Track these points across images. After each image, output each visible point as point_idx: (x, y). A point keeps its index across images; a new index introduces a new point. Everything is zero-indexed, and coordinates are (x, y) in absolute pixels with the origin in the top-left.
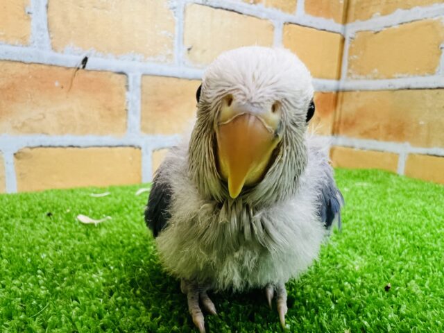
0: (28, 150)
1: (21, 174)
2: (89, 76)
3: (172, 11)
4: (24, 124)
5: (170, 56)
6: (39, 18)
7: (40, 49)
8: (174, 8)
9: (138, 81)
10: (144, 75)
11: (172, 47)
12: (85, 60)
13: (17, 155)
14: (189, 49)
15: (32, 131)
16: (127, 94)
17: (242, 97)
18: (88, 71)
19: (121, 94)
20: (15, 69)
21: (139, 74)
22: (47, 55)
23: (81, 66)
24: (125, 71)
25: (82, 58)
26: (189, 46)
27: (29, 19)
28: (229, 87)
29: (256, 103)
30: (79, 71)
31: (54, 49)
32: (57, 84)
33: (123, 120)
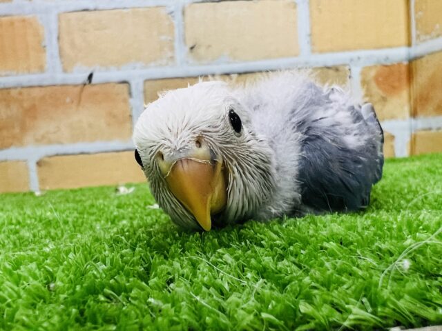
0: (47, 159)
1: (42, 180)
2: (94, 89)
3: (170, 16)
4: (43, 137)
5: (172, 58)
6: (52, 49)
7: (54, 73)
8: (172, 13)
9: (141, 87)
10: (146, 81)
11: (172, 49)
12: (90, 77)
13: (39, 164)
14: (192, 48)
15: (50, 142)
16: (131, 101)
17: (168, 150)
18: (94, 85)
19: (125, 101)
20: (36, 93)
21: (141, 81)
22: (59, 77)
23: (88, 82)
24: (126, 79)
25: (88, 74)
26: (191, 45)
27: (45, 51)
28: (155, 145)
29: (181, 149)
30: (86, 86)
31: (65, 71)
32: (68, 100)
33: (128, 125)
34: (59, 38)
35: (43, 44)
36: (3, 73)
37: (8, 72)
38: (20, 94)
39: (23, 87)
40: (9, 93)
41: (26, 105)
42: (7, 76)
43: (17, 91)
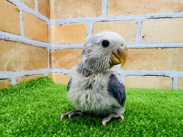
5: (134, 40)
8: (137, 22)
11: (135, 37)
26: (143, 36)
34: (92, 31)
35: (87, 33)
37: (74, 43)
38: (77, 51)
39: (78, 48)
40: (73, 50)
41: (78, 55)
43: (76, 49)
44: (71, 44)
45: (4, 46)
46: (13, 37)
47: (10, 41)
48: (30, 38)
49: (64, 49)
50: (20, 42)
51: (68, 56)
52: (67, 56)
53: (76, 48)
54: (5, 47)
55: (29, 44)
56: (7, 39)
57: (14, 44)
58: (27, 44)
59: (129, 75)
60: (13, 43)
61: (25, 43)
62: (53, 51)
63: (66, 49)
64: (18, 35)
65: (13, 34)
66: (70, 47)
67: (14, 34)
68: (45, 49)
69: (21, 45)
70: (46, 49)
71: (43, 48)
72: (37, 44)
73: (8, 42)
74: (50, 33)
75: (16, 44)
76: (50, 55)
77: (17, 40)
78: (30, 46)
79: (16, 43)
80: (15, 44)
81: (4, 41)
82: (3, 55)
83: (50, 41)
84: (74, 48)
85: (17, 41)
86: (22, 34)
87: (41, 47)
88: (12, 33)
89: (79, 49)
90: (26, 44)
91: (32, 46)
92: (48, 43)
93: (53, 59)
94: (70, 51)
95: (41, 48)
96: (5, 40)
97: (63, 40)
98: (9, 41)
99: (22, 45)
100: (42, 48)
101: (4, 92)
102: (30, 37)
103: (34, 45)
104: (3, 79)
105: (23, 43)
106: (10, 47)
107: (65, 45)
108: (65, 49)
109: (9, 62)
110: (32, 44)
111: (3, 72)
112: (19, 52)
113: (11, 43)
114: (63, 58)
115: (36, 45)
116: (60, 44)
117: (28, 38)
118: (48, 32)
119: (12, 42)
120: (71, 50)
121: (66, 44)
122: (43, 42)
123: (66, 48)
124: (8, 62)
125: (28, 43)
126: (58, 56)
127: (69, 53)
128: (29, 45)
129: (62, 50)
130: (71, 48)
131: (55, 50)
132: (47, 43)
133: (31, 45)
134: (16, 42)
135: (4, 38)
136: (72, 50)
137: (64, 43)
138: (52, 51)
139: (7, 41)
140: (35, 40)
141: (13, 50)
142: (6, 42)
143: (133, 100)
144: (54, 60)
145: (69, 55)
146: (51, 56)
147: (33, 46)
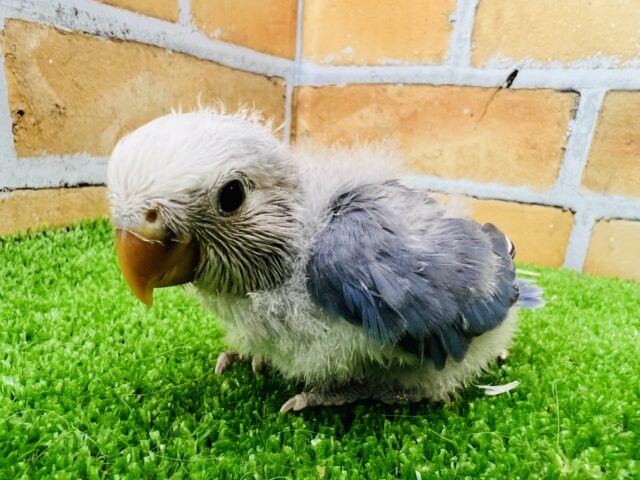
2: (514, 97)
6: (463, 28)
7: (455, 67)
9: (598, 103)
10: (611, 91)
12: (514, 74)
16: (571, 124)
18: (514, 90)
20: (422, 94)
21: (602, 91)
22: (462, 72)
23: (506, 85)
24: (575, 87)
25: (510, 71)
27: (451, 29)
30: (502, 91)
31: (473, 64)
32: (466, 111)
33: (555, 165)
34: (477, 8)
35: (452, 17)
36: (384, 62)
37: (390, 61)
38: (400, 94)
39: (405, 84)
40: (385, 90)
41: (403, 111)
42: (388, 65)
43: (397, 88)
44: (380, 65)
45: (108, 62)
46: (144, 27)
47: (135, 42)
48: (216, 36)
49: (349, 85)
50: (173, 51)
51: (361, 117)
52: (356, 116)
53: (394, 84)
54: (113, 64)
55: (211, 58)
56: (120, 36)
57: (148, 58)
58: (203, 60)
59: (620, 219)
60: (143, 52)
61: (195, 54)
62: (306, 92)
63: (358, 88)
64: (164, 19)
65: (143, 17)
66: (373, 77)
67: (148, 15)
68: (275, 84)
69: (176, 59)
70: (279, 81)
71: (269, 78)
72: (243, 59)
73: (122, 48)
74: (303, 18)
75: (155, 56)
76: (294, 109)
77: (161, 39)
78: (214, 66)
79: (158, 54)
80: (152, 56)
81: (109, 42)
82: (102, 96)
83: (302, 50)
84: (387, 84)
85: (161, 44)
86: (185, 15)
87: (260, 75)
88: (141, 12)
89: (408, 88)
90: (196, 58)
91: (222, 68)
92: (292, 58)
93: (304, 123)
94: (373, 95)
95: (258, 79)
96: (112, 39)
97: (349, 50)
98: (128, 41)
99: (180, 60)
100: (265, 79)
101: (94, 232)
102: (217, 33)
103: (229, 62)
104: (97, 185)
105: (187, 55)
106: (132, 67)
107: (353, 67)
108: (355, 84)
109: (122, 124)
110: (221, 61)
111: (100, 159)
112: (165, 90)
113: (135, 51)
114: (339, 123)
115: (238, 65)
116: (336, 65)
117: (208, 36)
118: (295, 12)
119: (137, 46)
120: (377, 92)
121: (358, 66)
122: (272, 53)
123: (358, 81)
124: (120, 124)
125: (203, 56)
126: (324, 115)
127: (366, 100)
128: (211, 61)
129: (341, 90)
130: (377, 81)
131: (316, 88)
132: (285, 57)
133: (218, 64)
134: (155, 46)
135: (108, 30)
136: (380, 88)
137: (350, 59)
138: (303, 91)
139: (120, 40)
140: (235, 43)
141: (140, 80)
142: (115, 45)
143: (597, 333)
144: (307, 128)
145: (366, 111)
146: (299, 112)
147: (227, 67)
